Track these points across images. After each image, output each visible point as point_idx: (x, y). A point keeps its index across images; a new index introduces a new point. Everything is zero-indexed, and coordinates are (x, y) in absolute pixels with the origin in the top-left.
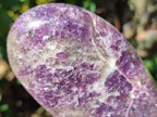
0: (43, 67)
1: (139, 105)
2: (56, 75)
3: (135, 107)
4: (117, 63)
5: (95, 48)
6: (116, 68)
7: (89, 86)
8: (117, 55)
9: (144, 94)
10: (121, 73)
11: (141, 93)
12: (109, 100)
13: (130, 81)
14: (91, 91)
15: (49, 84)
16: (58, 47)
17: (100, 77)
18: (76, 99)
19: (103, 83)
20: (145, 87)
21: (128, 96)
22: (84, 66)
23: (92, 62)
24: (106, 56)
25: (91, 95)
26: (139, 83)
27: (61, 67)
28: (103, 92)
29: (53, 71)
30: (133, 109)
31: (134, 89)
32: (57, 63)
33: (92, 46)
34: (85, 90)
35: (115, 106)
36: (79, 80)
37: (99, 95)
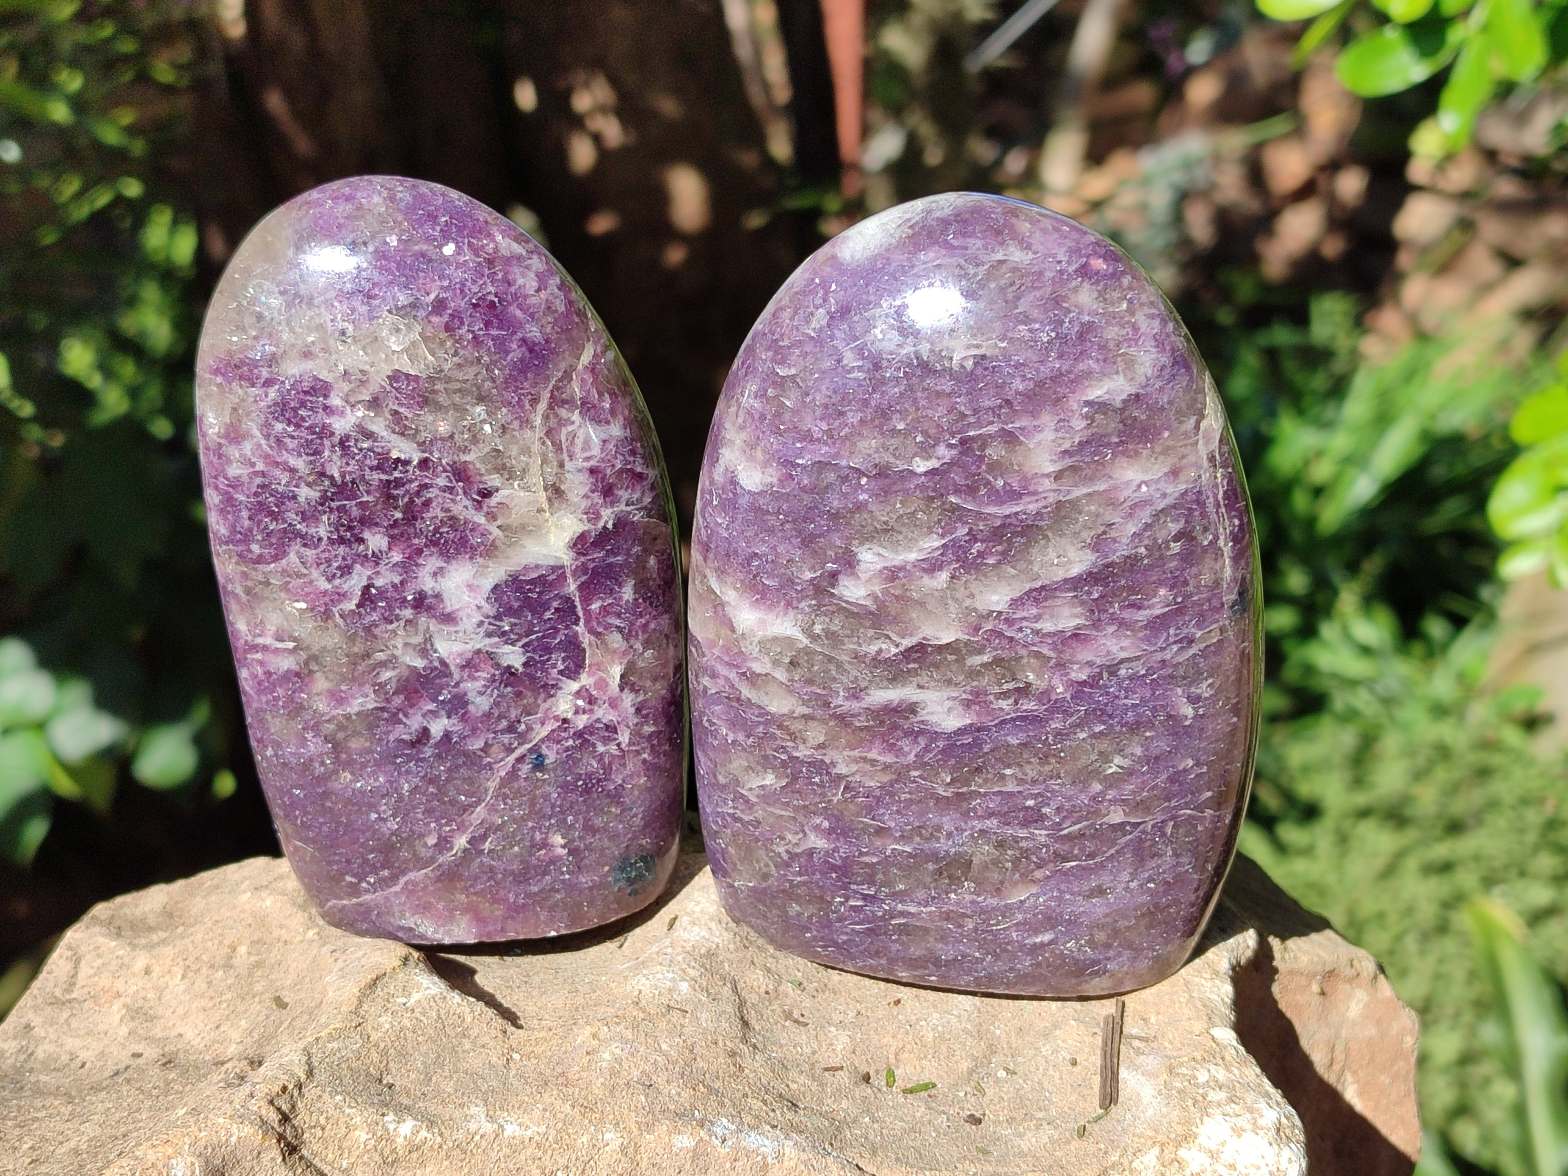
0: (321, 389)
1: (569, 760)
2: (343, 443)
3: (551, 755)
4: (580, 544)
5: (533, 437)
6: (566, 558)
7: (431, 562)
8: (593, 515)
9: (611, 728)
10: (572, 587)
11: (604, 714)
12: (470, 665)
13: (586, 639)
14: (427, 584)
15: (300, 463)
16: (410, 351)
17: (490, 550)
18: (356, 582)
19: (488, 584)
20: (628, 700)
21: (549, 690)
22: (460, 473)
23: (494, 480)
24: (556, 492)
25: (420, 602)
26: (616, 671)
27: (379, 427)
28: (470, 620)
29: (341, 425)
30: (539, 764)
31: (585, 679)
32: (375, 403)
33: (525, 422)
34: (408, 566)
35: (480, 704)
36: (412, 515)
37: (449, 619)
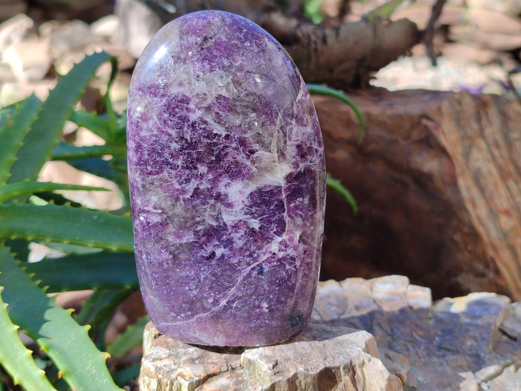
0: (185, 100)
1: (273, 272)
2: (193, 125)
3: (266, 269)
4: (289, 178)
5: (275, 129)
6: (283, 183)
7: (225, 180)
8: (296, 165)
9: (293, 259)
10: (284, 196)
11: (291, 252)
12: (236, 227)
13: (287, 219)
14: (222, 189)
15: (173, 133)
16: (227, 86)
17: (250, 177)
18: (191, 187)
19: (248, 191)
20: (302, 247)
21: (269, 240)
22: (242, 142)
23: (256, 146)
24: (282, 155)
25: (219, 197)
26: (298, 234)
27: (209, 119)
28: (239, 207)
29: (194, 117)
30: (261, 272)
31: (285, 237)
32: (208, 109)
33: (273, 123)
34: (215, 181)
35: (239, 243)
36: (219, 159)
37: (230, 205)
